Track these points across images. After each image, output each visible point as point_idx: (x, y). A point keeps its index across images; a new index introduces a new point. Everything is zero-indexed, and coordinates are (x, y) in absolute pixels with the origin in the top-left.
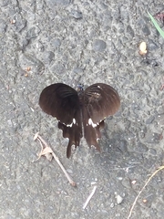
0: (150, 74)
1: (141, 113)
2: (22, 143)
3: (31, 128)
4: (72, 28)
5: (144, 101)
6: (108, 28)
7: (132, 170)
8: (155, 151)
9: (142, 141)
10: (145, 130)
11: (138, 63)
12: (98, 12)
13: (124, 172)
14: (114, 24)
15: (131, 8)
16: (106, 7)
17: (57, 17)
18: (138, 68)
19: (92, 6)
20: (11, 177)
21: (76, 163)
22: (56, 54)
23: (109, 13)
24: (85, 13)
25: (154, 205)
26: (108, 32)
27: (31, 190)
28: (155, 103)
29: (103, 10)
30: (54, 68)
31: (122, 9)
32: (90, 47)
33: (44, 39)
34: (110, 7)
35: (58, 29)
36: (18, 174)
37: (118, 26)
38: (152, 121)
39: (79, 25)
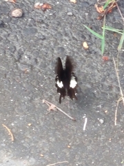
0: (94, 58)
1: (97, 78)
2: (37, 107)
3: (39, 98)
4: (42, 44)
5: (96, 71)
6: (62, 40)
7: (103, 106)
8: (111, 94)
9: (103, 91)
10: (102, 85)
11: (85, 54)
12: (53, 34)
13: (99, 108)
14: (64, 37)
15: (71, 27)
16: (56, 30)
17: (32, 41)
18: (86, 56)
19: (48, 31)
20: (38, 124)
21: (71, 109)
22: (38, 59)
23: (59, 33)
24: (46, 35)
25: (121, 120)
26: (63, 42)
27: (51, 128)
28: (102, 71)
29: (56, 32)
30: (40, 66)
31: (66, 29)
32: (55, 52)
33: (29, 53)
34: (59, 30)
35: (35, 46)
36: (41, 122)
37: (67, 38)
38: (104, 80)
39: (45, 42)
